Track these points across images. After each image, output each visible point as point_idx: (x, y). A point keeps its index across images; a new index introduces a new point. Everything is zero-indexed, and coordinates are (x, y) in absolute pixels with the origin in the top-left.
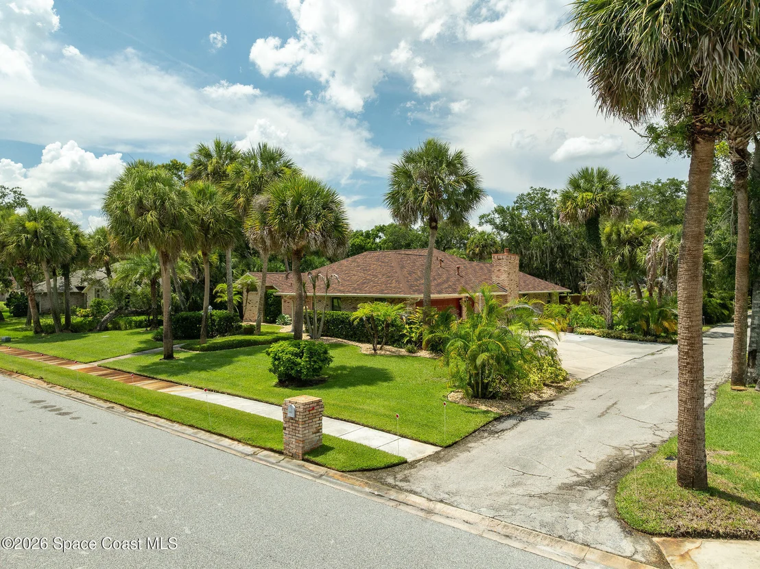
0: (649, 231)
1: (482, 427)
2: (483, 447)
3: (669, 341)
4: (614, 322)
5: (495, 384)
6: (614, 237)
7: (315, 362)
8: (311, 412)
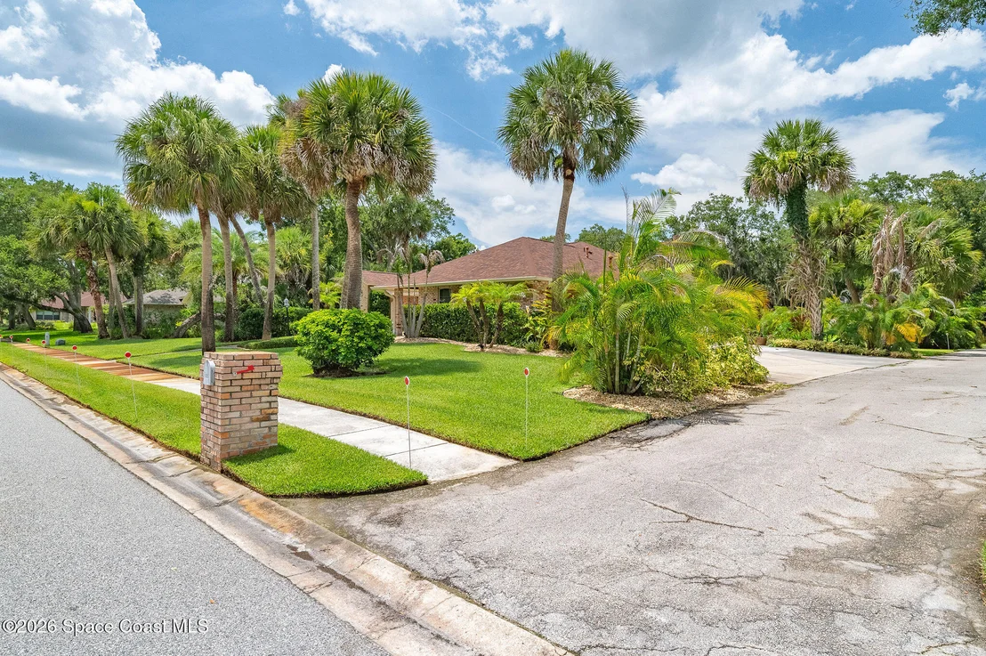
0: (873, 214)
1: (610, 432)
2: (602, 462)
3: (907, 354)
4: (825, 331)
5: (643, 368)
6: (824, 225)
7: (361, 339)
8: (246, 376)
